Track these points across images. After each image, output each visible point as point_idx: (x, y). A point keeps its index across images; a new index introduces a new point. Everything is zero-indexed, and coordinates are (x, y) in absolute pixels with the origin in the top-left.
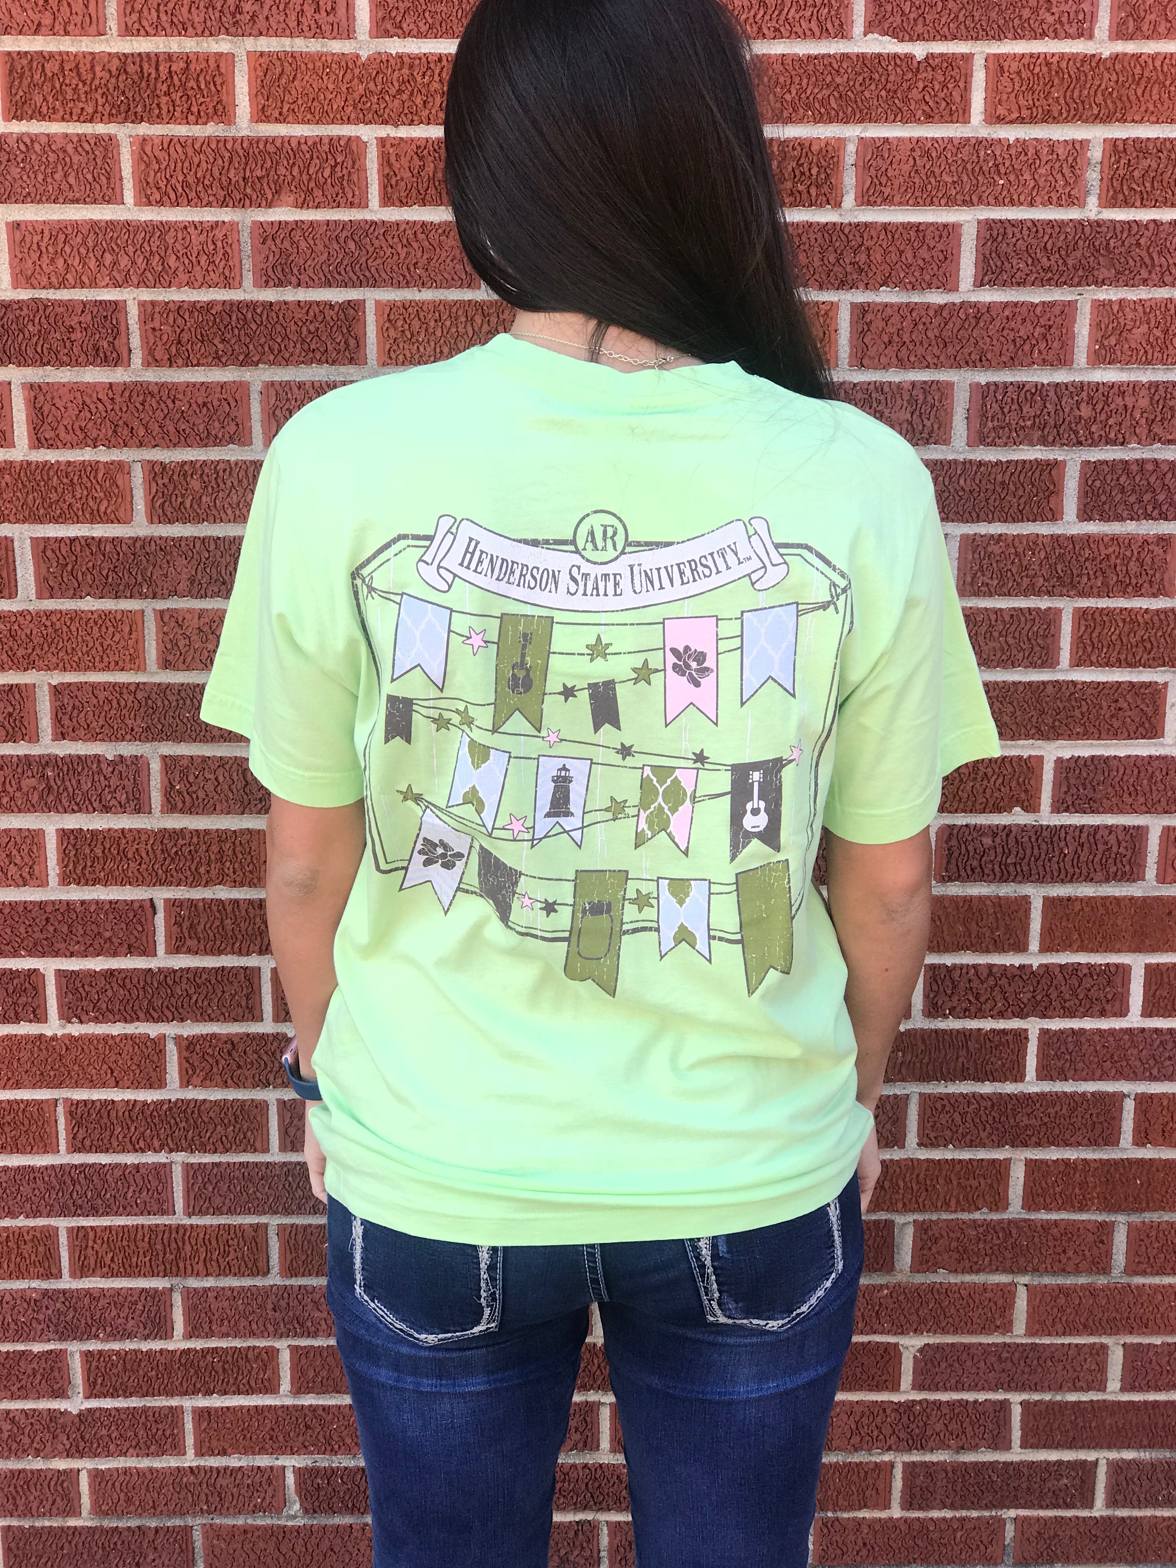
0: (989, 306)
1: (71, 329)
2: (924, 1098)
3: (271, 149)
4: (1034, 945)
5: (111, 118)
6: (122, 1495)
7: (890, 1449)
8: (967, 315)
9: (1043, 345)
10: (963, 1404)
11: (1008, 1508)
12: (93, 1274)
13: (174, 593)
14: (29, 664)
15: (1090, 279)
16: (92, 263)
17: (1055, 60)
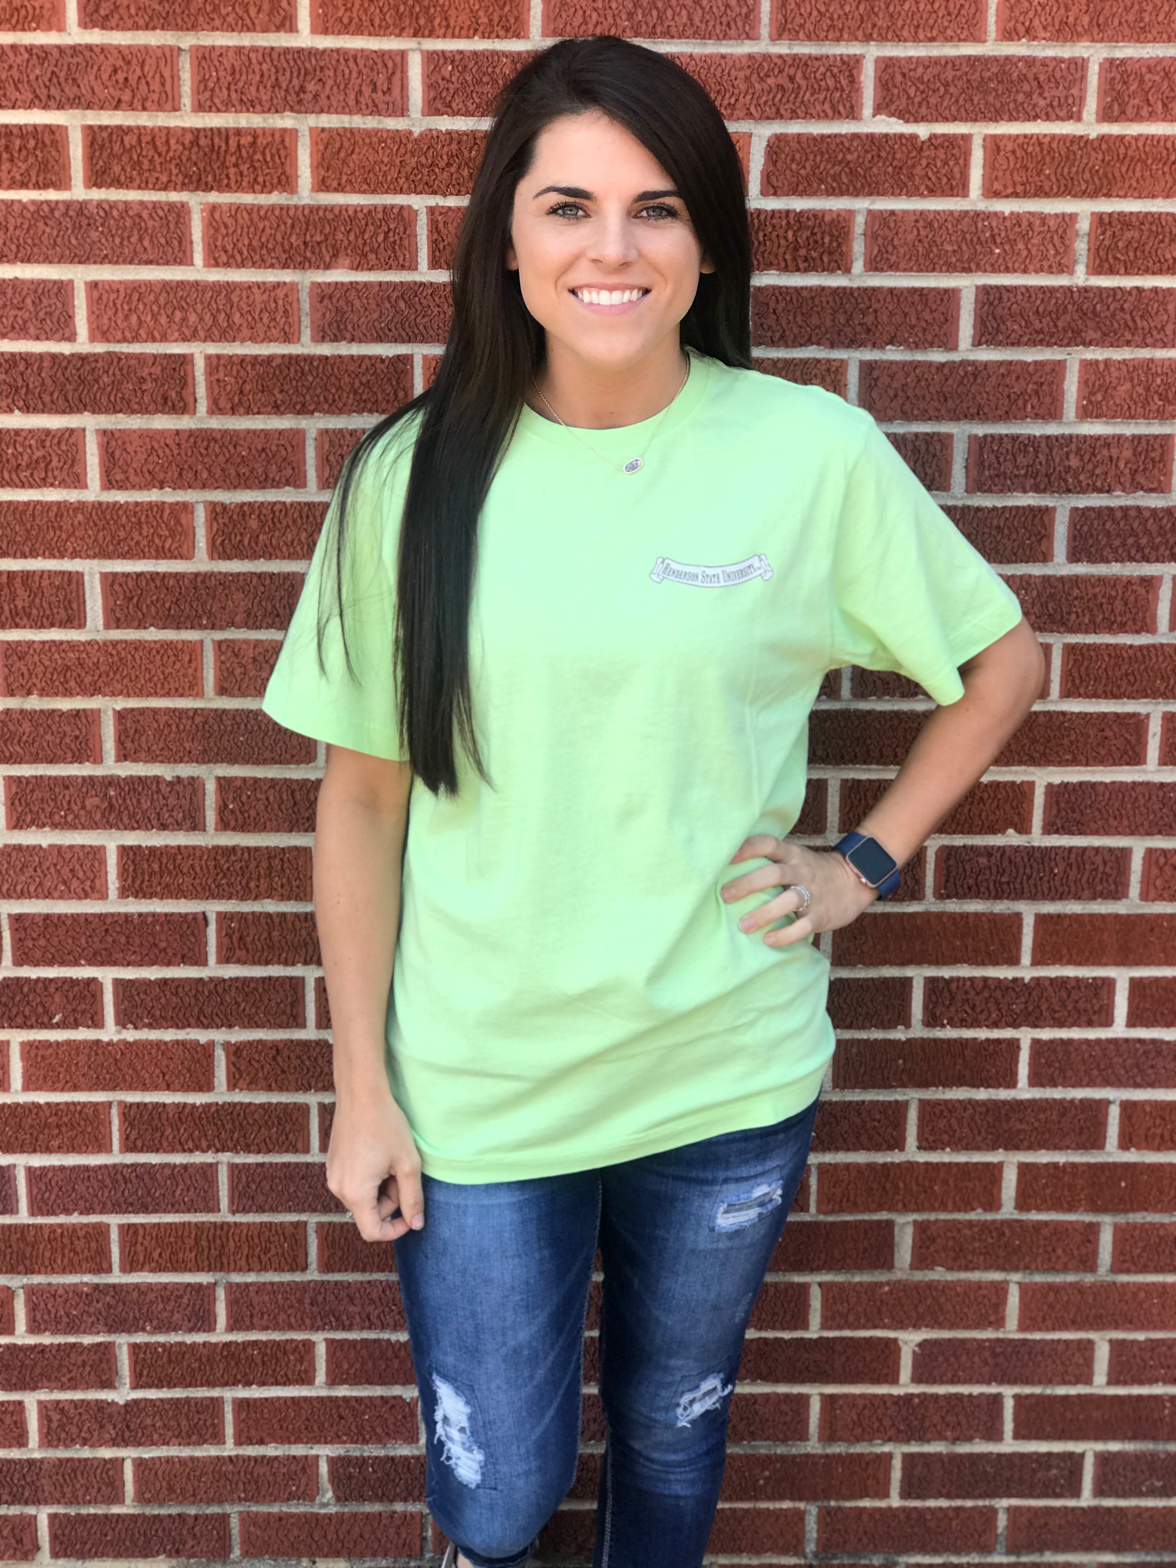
0: (986, 364)
1: (143, 380)
2: (924, 1104)
3: (330, 216)
4: (1026, 958)
5: (183, 187)
6: (164, 1484)
7: (890, 1440)
8: (966, 373)
9: (1035, 401)
10: (959, 1397)
11: (1001, 1497)
12: (141, 1269)
13: (232, 624)
14: (94, 690)
15: (1079, 340)
16: (163, 320)
17: (1046, 140)
